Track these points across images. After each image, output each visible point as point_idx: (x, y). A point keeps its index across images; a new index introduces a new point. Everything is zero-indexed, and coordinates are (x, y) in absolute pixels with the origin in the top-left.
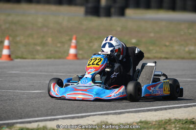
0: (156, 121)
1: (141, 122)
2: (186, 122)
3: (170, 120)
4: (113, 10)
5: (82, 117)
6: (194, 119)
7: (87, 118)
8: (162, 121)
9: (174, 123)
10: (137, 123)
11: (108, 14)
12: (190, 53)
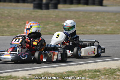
0: (77, 71)
1: (68, 72)
2: (95, 71)
3: (85, 70)
4: (50, 5)
5: (33, 69)
6: (99, 69)
7: (36, 70)
8: (81, 71)
9: (88, 72)
10: (66, 72)
11: (47, 8)
12: (97, 30)
